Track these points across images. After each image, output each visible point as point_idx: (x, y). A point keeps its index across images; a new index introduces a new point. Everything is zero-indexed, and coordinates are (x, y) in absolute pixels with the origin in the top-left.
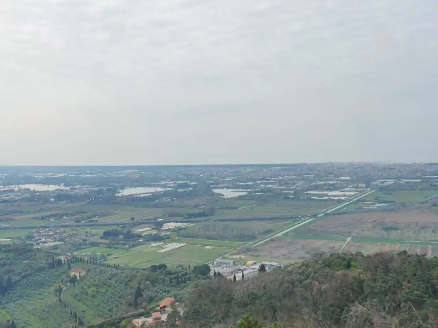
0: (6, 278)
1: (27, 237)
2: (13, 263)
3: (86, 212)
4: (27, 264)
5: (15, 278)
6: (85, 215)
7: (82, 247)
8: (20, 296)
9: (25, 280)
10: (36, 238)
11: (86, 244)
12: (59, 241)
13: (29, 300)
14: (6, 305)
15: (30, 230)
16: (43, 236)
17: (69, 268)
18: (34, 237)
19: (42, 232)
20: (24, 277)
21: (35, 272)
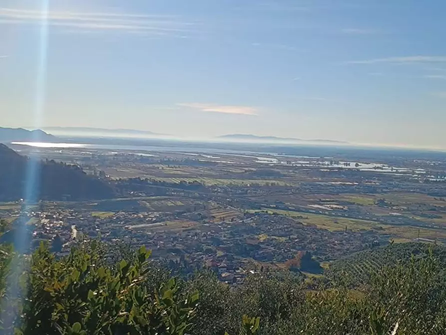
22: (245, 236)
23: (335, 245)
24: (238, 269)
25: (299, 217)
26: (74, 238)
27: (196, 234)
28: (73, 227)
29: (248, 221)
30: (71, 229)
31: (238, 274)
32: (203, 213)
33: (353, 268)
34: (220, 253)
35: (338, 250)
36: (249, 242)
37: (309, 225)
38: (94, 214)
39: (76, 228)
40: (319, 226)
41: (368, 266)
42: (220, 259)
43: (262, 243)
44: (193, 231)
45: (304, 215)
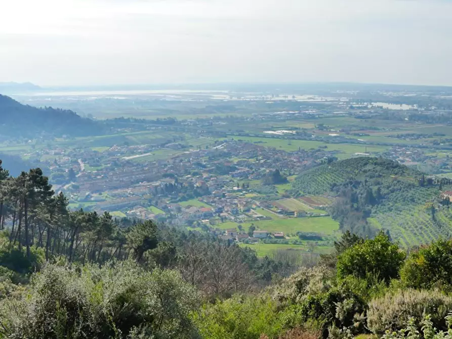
0: (375, 188)
1: (385, 154)
2: (381, 176)
3: (444, 135)
4: (395, 179)
5: (384, 191)
6: (444, 138)
7: (444, 170)
8: (389, 208)
9: (394, 194)
10: (394, 156)
11: (448, 168)
12: (418, 161)
13: (398, 214)
14: (376, 214)
15: (387, 147)
16: (401, 154)
17: (441, 189)
18: (392, 155)
19: (399, 150)
20: (393, 191)
21: (404, 188)
22: (221, 160)
23: (295, 162)
24: (223, 187)
25: (259, 142)
26: (84, 170)
27: (181, 161)
28: (79, 161)
29: (219, 147)
30: (78, 162)
31: (224, 190)
32: (183, 143)
33: (316, 180)
34: (205, 175)
35: (298, 166)
36: (226, 164)
37: (269, 148)
38: (93, 149)
39: (82, 161)
40: (278, 148)
41: (328, 178)
42: (206, 179)
43: (236, 165)
44: (178, 159)
45: (264, 140)
